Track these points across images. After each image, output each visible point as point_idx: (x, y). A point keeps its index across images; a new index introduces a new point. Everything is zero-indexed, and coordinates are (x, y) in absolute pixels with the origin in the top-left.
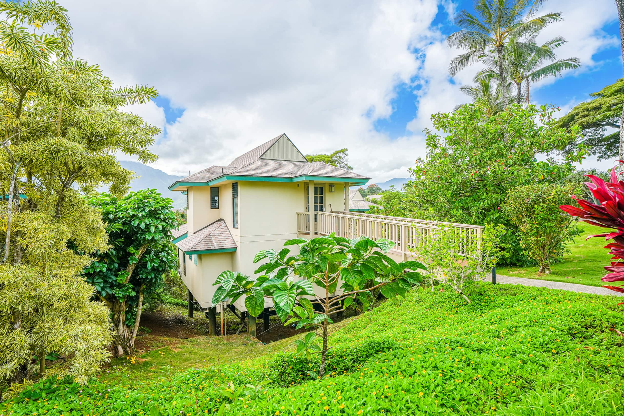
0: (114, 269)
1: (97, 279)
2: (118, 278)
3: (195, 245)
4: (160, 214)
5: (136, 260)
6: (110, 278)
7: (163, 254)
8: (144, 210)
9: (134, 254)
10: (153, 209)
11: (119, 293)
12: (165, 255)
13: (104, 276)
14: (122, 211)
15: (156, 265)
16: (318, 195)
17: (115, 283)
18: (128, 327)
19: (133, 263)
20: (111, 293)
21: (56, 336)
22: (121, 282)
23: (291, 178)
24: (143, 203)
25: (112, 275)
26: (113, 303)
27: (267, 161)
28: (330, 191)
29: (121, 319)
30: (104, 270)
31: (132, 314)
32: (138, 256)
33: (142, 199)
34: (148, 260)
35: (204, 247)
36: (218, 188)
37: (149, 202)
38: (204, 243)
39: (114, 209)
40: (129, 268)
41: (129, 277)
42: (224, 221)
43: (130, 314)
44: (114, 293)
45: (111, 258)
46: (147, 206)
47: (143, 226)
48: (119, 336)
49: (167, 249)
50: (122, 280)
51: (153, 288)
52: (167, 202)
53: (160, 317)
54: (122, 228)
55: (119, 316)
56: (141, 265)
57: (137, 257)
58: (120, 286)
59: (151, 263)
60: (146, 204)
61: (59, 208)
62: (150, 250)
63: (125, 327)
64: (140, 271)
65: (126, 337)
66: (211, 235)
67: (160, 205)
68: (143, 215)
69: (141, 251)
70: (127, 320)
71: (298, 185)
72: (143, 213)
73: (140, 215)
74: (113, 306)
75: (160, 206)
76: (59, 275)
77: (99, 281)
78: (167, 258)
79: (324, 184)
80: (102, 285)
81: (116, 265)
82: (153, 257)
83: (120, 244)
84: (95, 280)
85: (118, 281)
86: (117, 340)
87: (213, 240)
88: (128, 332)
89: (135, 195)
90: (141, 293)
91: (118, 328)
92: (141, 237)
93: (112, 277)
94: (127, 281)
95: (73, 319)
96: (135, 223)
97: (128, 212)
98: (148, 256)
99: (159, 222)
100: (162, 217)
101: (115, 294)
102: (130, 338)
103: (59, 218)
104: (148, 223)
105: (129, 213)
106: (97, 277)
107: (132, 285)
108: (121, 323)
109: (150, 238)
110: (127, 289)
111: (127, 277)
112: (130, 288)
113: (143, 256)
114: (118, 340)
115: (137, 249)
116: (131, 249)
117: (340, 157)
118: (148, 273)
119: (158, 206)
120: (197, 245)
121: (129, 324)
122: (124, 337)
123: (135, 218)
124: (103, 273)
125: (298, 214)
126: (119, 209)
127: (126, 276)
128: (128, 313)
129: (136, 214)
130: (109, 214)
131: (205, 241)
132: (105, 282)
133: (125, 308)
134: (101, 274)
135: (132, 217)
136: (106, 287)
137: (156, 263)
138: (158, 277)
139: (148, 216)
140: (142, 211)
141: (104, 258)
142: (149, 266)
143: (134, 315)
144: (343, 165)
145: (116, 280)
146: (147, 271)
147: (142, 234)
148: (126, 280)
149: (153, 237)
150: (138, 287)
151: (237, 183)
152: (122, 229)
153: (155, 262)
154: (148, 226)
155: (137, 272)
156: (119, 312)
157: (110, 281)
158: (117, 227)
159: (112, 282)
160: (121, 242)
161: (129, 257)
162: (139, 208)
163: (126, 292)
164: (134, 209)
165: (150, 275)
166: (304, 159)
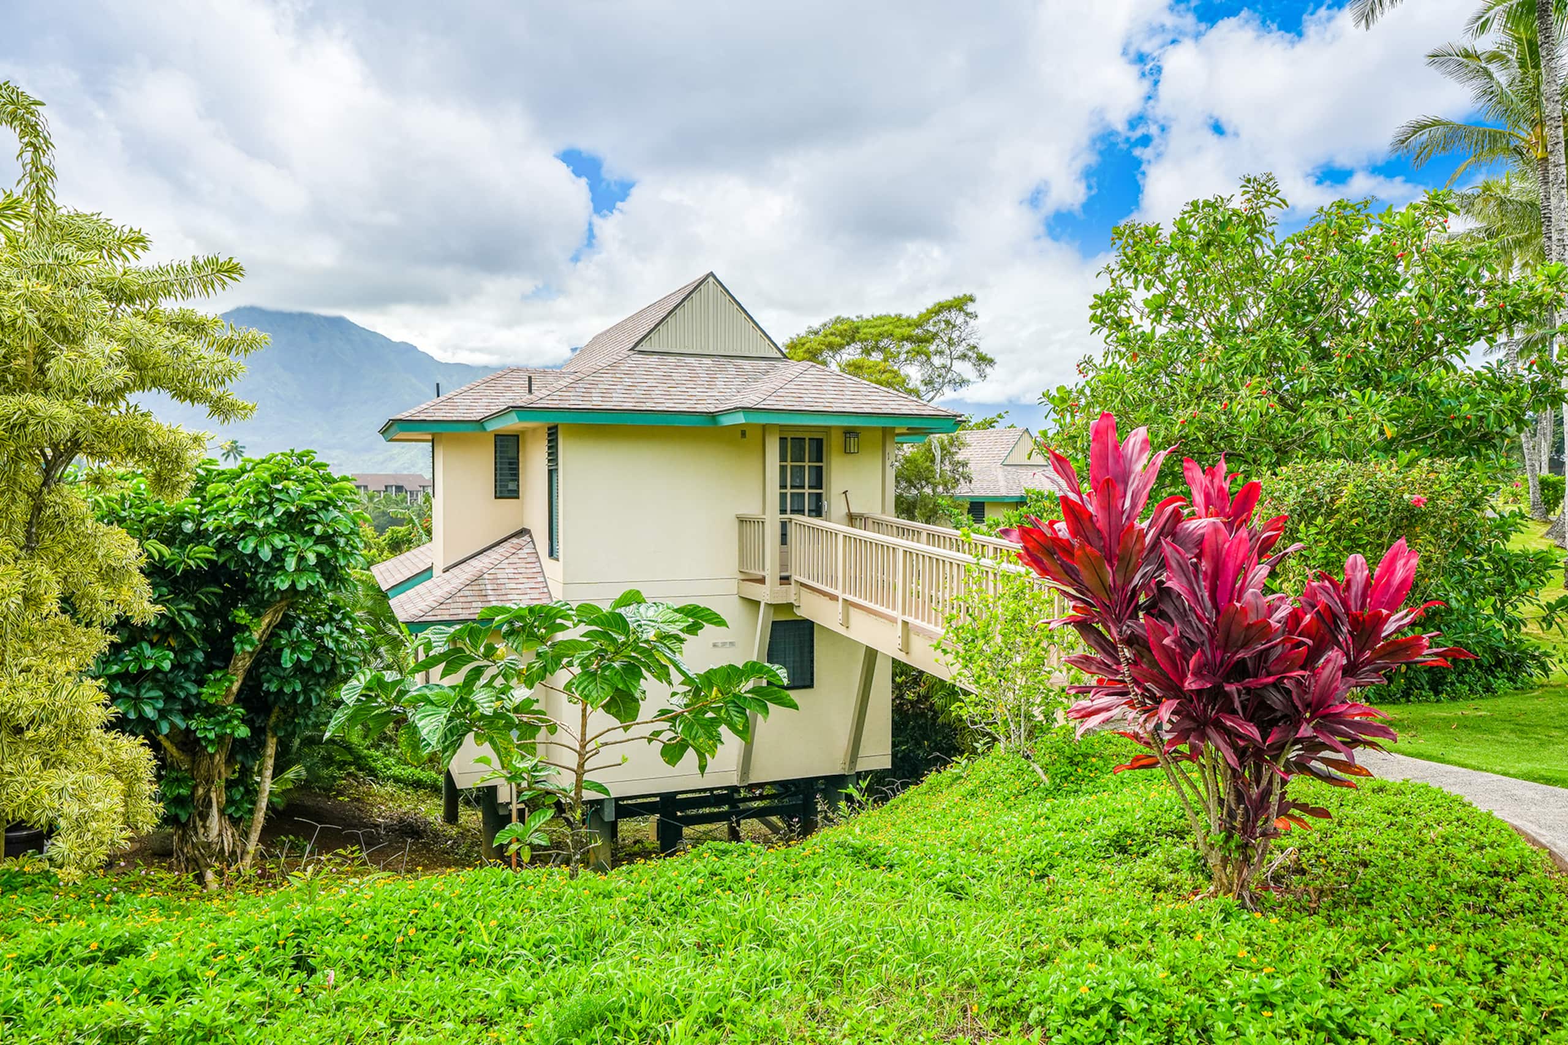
0: (193, 666)
1: (149, 690)
2: (204, 690)
3: (435, 605)
4: (315, 522)
5: (252, 644)
6: (182, 688)
7: (327, 629)
8: (271, 511)
9: (246, 628)
10: (293, 509)
11: (205, 729)
12: (332, 632)
13: (167, 682)
14: (216, 511)
15: (305, 658)
16: (807, 464)
17: (195, 703)
18: (235, 822)
19: (244, 651)
20: (183, 726)
21: (24, 789)
22: (212, 700)
23: (713, 416)
24: (270, 493)
25: (188, 679)
26: (194, 754)
27: (655, 358)
28: (847, 451)
29: (214, 800)
30: (167, 665)
31: (246, 788)
32: (260, 632)
33: (269, 480)
34: (286, 645)
35: (460, 611)
36: (518, 436)
37: (285, 490)
38: (462, 599)
39: (198, 507)
40: (235, 664)
41: (235, 688)
42: (531, 536)
43: (242, 789)
44: (193, 728)
45: (186, 636)
46: (280, 500)
47: (266, 553)
48: (209, 844)
49: (338, 617)
50: (214, 694)
51: (302, 721)
52: (335, 490)
53: (354, 817)
54: (214, 557)
55: (209, 790)
56: (267, 656)
57: (256, 636)
58: (210, 711)
59: (293, 651)
60: (277, 495)
61: (34, 530)
62: (293, 617)
63: (226, 823)
64: (265, 673)
65: (226, 848)
66: (486, 576)
67: (316, 497)
68: (267, 526)
69: (267, 621)
70: (232, 805)
71: (743, 434)
72: (270, 520)
73: (260, 524)
74: (194, 762)
75: (316, 502)
76: (34, 669)
77: (152, 694)
78: (337, 641)
79: (828, 429)
80: (160, 705)
81: (200, 656)
82: (299, 635)
83: (209, 599)
84: (143, 691)
85: (203, 697)
86: (202, 855)
87: (490, 592)
88: (233, 835)
89: (253, 469)
90: (270, 734)
91: (205, 822)
92: (264, 583)
93: (188, 685)
94: (231, 699)
95: (61, 763)
96: (247, 546)
97: (230, 515)
98: (284, 634)
99: (311, 543)
100: (318, 529)
101: (195, 731)
102: (239, 851)
103: (33, 549)
104: (280, 545)
105: (231, 520)
106: (148, 684)
107: (242, 710)
108: (215, 811)
109: (285, 586)
110: (229, 721)
111: (229, 689)
112: (237, 717)
113: (273, 635)
114: (206, 855)
115: (258, 615)
116: (241, 615)
117: (948, 323)
118: (284, 680)
119: (308, 502)
120: (442, 607)
121: (237, 816)
122: (222, 849)
123: (247, 533)
124: (165, 674)
125: (742, 521)
126: (210, 508)
127: (227, 684)
128: (237, 786)
129: (249, 522)
130: (184, 519)
131: (468, 593)
132: (170, 697)
133: (224, 773)
134: (159, 676)
135: (242, 530)
136: (170, 711)
137: (306, 653)
138: (313, 690)
139: (284, 527)
140: (265, 515)
141: (167, 635)
142: (287, 660)
143: (251, 794)
144: (962, 348)
145: (200, 694)
146: (282, 674)
147: (266, 575)
148: (226, 696)
149: (293, 585)
150: (262, 717)
151: (556, 427)
152: (216, 562)
153: (303, 651)
154: (279, 555)
155: (259, 676)
156: (209, 781)
157: (182, 695)
158: (202, 555)
159: (187, 697)
160: (214, 594)
161: (235, 634)
162: (260, 504)
163: (224, 728)
164: (245, 508)
165: (289, 683)
166: (775, 350)
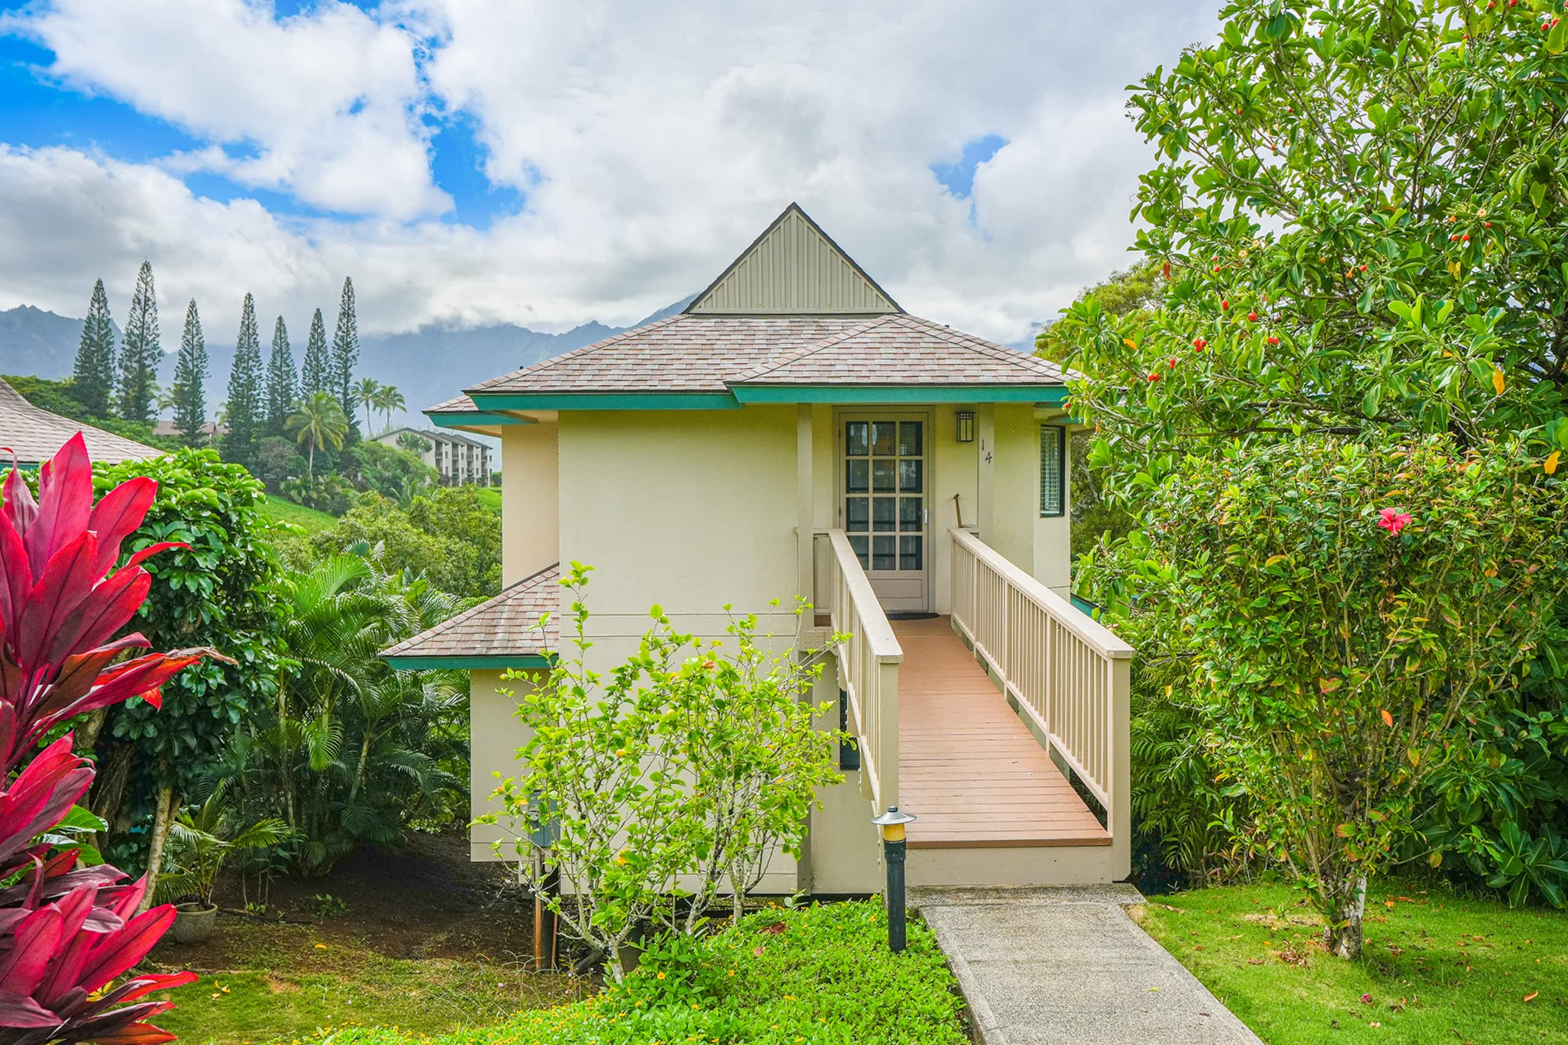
3: (430, 635)
16: (898, 458)
28: (959, 439)
35: (453, 645)
66: (509, 601)
79: (930, 409)
87: (502, 621)
90: (161, 785)
120: (436, 638)
131: (475, 623)
166: (887, 302)
